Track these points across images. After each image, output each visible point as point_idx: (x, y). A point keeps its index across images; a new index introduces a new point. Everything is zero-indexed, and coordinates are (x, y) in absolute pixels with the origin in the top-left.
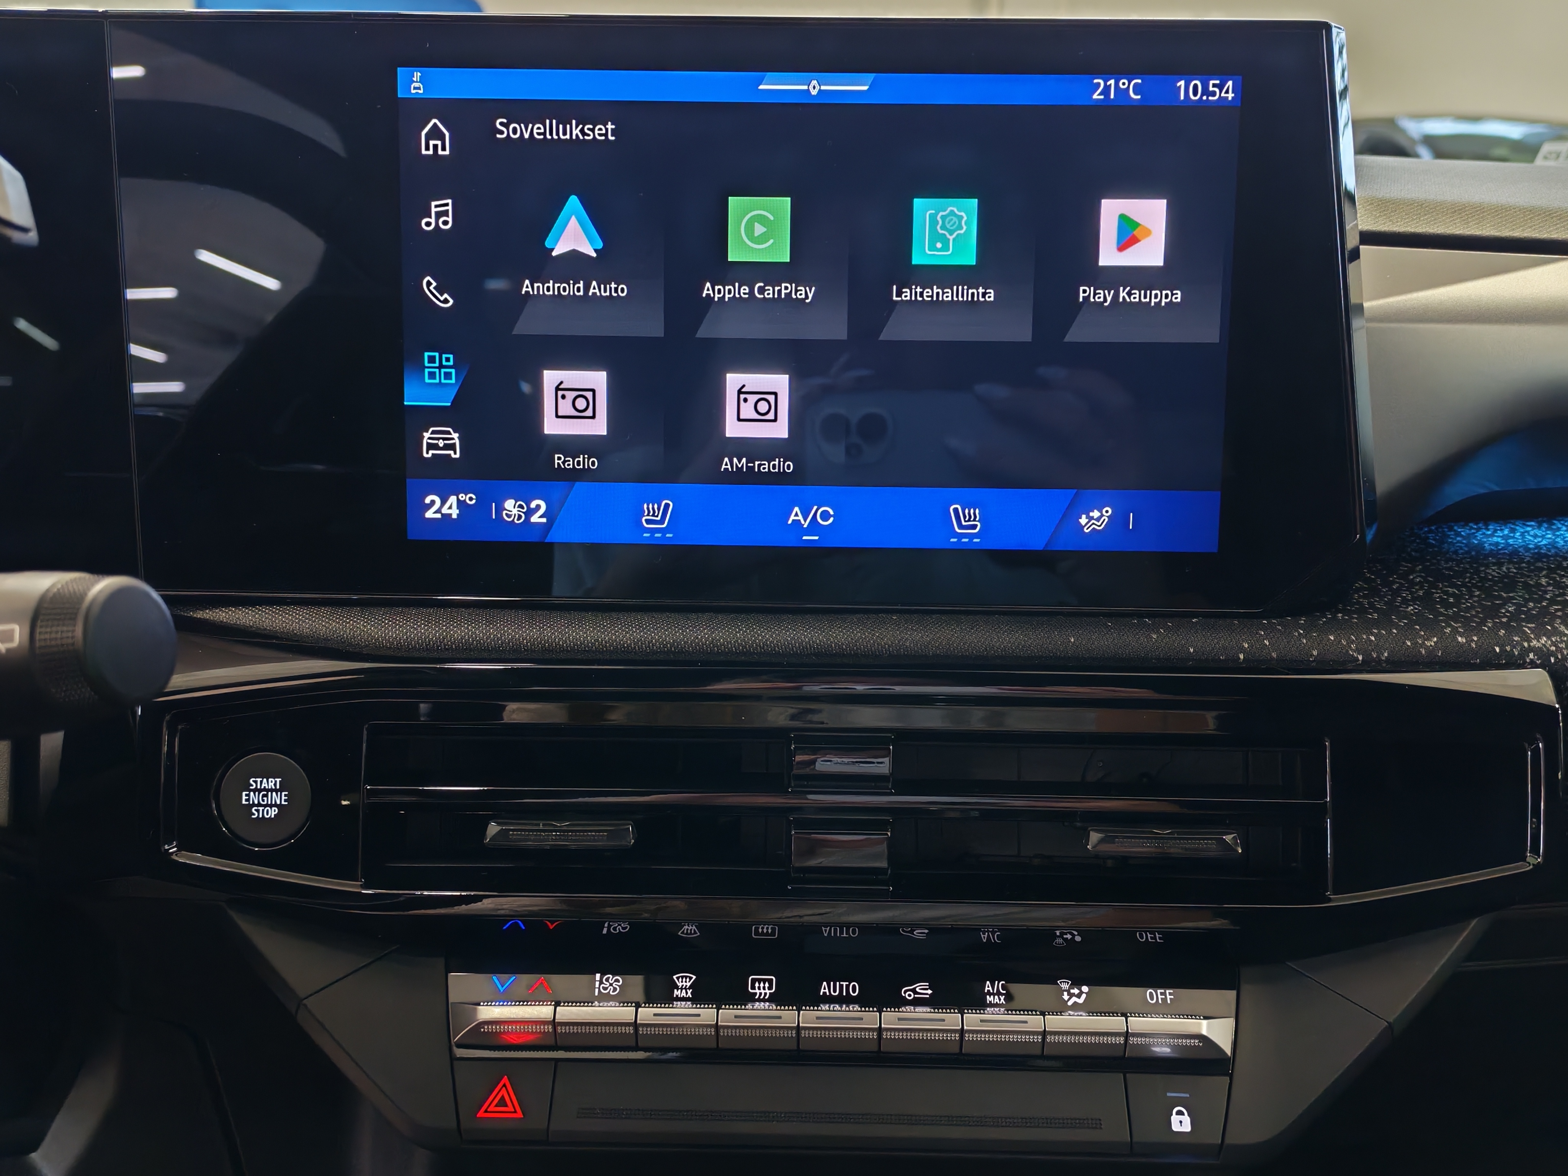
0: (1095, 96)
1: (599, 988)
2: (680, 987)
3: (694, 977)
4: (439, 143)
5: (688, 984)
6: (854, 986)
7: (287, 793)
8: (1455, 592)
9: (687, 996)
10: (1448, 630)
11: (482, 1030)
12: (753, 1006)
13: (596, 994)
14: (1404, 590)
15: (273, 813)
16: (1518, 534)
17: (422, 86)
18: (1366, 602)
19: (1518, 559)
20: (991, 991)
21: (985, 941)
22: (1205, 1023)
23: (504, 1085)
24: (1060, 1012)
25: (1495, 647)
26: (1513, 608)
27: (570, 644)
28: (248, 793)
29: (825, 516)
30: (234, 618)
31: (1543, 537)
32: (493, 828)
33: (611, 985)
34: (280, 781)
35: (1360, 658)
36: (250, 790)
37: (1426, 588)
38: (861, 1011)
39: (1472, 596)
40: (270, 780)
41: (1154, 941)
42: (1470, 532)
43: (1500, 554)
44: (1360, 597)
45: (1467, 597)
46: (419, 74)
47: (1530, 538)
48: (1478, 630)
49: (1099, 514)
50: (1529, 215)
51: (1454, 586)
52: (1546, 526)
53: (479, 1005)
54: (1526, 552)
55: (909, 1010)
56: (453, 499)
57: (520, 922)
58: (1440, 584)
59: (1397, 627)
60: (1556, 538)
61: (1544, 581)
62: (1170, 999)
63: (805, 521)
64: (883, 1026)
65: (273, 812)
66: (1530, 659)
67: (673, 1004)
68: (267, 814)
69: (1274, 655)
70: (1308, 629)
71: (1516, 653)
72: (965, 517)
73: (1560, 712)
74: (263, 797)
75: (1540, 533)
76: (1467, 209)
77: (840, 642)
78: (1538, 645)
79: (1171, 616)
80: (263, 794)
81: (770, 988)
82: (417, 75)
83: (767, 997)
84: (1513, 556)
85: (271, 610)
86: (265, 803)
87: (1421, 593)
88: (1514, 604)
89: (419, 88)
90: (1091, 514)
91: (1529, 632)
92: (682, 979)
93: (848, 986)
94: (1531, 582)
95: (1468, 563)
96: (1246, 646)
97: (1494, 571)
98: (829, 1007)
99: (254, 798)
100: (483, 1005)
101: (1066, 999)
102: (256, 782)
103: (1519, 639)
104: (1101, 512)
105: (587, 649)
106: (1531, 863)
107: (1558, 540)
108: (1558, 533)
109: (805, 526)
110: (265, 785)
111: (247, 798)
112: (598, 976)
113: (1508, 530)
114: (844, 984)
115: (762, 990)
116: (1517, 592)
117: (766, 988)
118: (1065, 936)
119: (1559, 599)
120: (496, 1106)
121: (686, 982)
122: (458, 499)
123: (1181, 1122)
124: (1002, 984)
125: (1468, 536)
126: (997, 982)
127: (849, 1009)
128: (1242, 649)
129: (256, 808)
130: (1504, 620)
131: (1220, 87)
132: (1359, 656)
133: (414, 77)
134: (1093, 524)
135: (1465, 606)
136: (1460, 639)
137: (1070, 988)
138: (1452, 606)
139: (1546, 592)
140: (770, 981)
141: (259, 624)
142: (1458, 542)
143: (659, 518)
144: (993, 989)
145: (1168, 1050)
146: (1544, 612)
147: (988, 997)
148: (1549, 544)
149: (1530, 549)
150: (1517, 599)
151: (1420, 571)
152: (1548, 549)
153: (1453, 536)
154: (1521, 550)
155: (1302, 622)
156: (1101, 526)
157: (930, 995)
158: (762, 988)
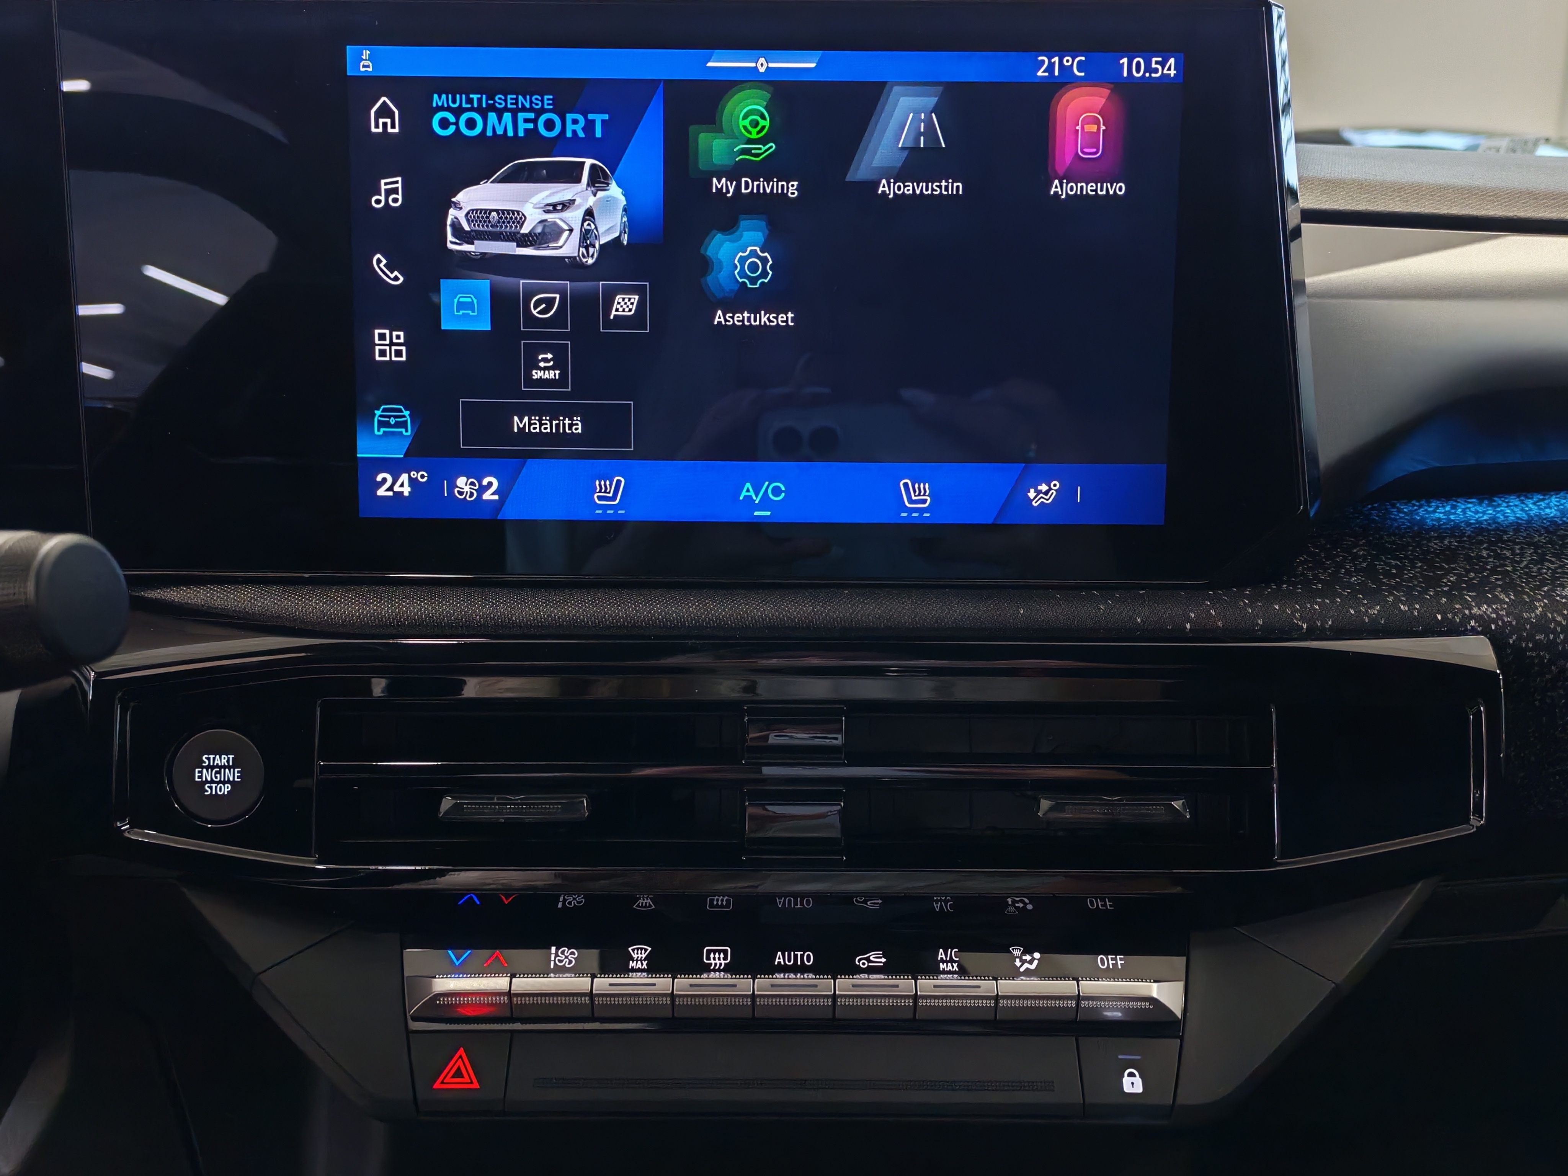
0: (1040, 73)
1: (555, 961)
2: (635, 959)
3: (650, 949)
4: (389, 121)
5: (644, 956)
6: (808, 956)
7: (240, 770)
8: (1398, 564)
9: (643, 968)
10: (1391, 599)
11: (438, 1002)
12: (708, 976)
13: (552, 966)
14: (1347, 563)
16: (1459, 510)
17: (371, 64)
18: (1310, 574)
19: (1460, 534)
20: (944, 959)
21: (938, 910)
22: (1155, 985)
23: (461, 1057)
24: (1011, 978)
25: (1437, 615)
26: (1454, 578)
27: (523, 620)
28: (200, 770)
29: (777, 491)
30: (186, 597)
31: (1484, 513)
32: (447, 803)
33: (567, 957)
34: (233, 758)
35: (1305, 626)
36: (203, 767)
37: (1369, 560)
38: (816, 978)
39: (1414, 567)
40: (223, 756)
41: (1104, 908)
42: (1413, 509)
43: (1443, 529)
44: (1304, 569)
45: (1409, 568)
46: (368, 52)
47: (1471, 514)
48: (1420, 599)
49: (1047, 488)
51: (1397, 558)
52: (1487, 502)
53: (435, 977)
54: (1467, 527)
55: (863, 977)
56: (404, 477)
57: (474, 896)
58: (1383, 557)
59: (1340, 596)
60: (1496, 514)
61: (1484, 553)
62: (1121, 964)
63: (757, 497)
64: (837, 992)
65: (226, 789)
66: (1471, 626)
67: (629, 975)
68: (220, 791)
69: (1220, 624)
70: (1253, 599)
71: (1458, 620)
72: (915, 491)
73: (1501, 677)
74: (215, 774)
75: (1481, 509)
76: (1407, 188)
77: (792, 616)
78: (1479, 612)
79: (1117, 588)
80: (216, 771)
81: (725, 958)
82: (366, 54)
83: (722, 968)
84: (1455, 530)
85: (222, 589)
86: (218, 780)
87: (1364, 565)
88: (1455, 574)
89: (368, 66)
90: (1040, 488)
91: (1470, 600)
92: (638, 951)
93: (802, 956)
94: (1472, 555)
95: (1411, 537)
96: (1193, 616)
97: (1436, 544)
98: (784, 975)
99: (207, 775)
100: (439, 978)
101: (1018, 966)
102: (208, 759)
103: (1461, 607)
104: (1049, 486)
105: (540, 624)
106: (1475, 826)
107: (1498, 515)
108: (1499, 509)
109: (757, 502)
110: (217, 761)
111: (200, 774)
112: (553, 949)
113: (1449, 506)
114: (799, 953)
115: (717, 960)
116: (1458, 564)
117: (722, 959)
118: (1017, 905)
119: (1499, 569)
120: (453, 1077)
121: (641, 953)
122: (410, 477)
123: (1133, 1083)
124: (955, 952)
125: (1411, 513)
126: (950, 950)
127: (804, 977)
128: (1189, 620)
129: (209, 785)
130: (1446, 589)
131: (1163, 64)
132: (1303, 625)
133: (363, 55)
134: (1042, 497)
135: (1407, 576)
136: (1402, 607)
137: (1022, 955)
138: (1394, 576)
139: (1487, 563)
140: (725, 952)
142: (1401, 518)
143: (611, 495)
144: (946, 957)
145: (1120, 1014)
146: (1484, 581)
147: (941, 964)
148: (1490, 519)
149: (1472, 524)
150: (1458, 570)
151: (1363, 545)
152: (1489, 524)
153: (1395, 513)
154: (1463, 525)
155: (1248, 592)
156: (1049, 499)
157: (884, 963)
158: (717, 959)
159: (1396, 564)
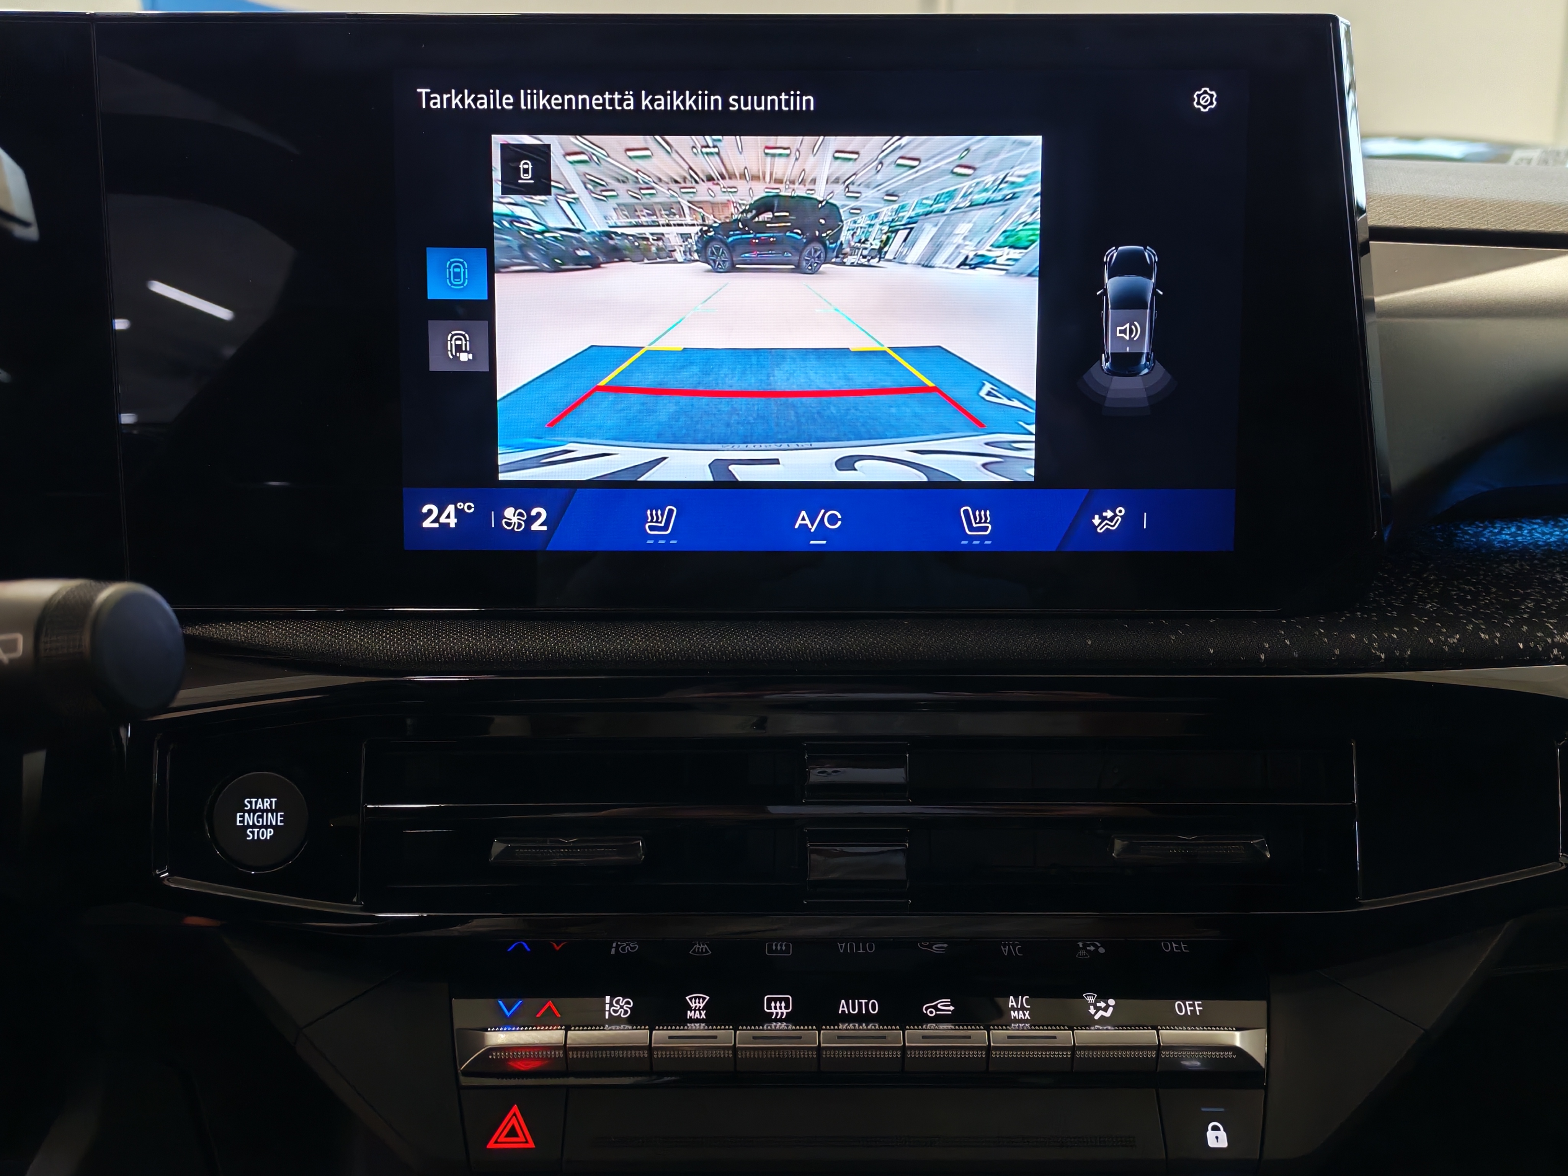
1: (609, 1011)
2: (693, 1009)
3: (708, 998)
5: (702, 1005)
6: (873, 1004)
7: (283, 813)
9: (701, 1018)
10: (1470, 627)
11: (490, 1057)
12: (770, 1027)
13: (607, 1017)
14: (1420, 589)
15: (269, 835)
16: (1526, 531)
18: (1383, 601)
19: (1530, 556)
20: (1015, 1006)
21: (1006, 954)
22: (1238, 1034)
23: (515, 1115)
24: (1087, 1026)
25: (1519, 643)
26: (1532, 604)
27: (574, 655)
28: (242, 814)
29: (833, 520)
31: (1551, 534)
32: (497, 847)
33: (622, 1007)
34: (275, 801)
35: (1383, 656)
36: (245, 811)
37: (1441, 586)
38: (883, 1030)
39: (1489, 593)
40: (265, 800)
41: (1179, 951)
42: (1478, 530)
43: (1511, 551)
44: (1376, 595)
45: (1484, 594)
47: (1538, 535)
48: (1500, 627)
49: (1112, 514)
50: (1532, 209)
51: (1469, 583)
52: (1553, 523)
53: (487, 1031)
54: (1537, 549)
55: (931, 1027)
56: (451, 509)
57: (524, 944)
58: (1455, 582)
59: (1417, 624)
60: (1564, 535)
61: (1559, 577)
62: (1199, 1010)
63: (812, 525)
64: (906, 1044)
65: (269, 833)
66: (1554, 655)
68: (263, 836)
69: (1296, 655)
70: (1328, 628)
71: (1540, 649)
72: (975, 519)
74: (257, 818)
75: (1548, 530)
77: (851, 648)
78: (1562, 640)
79: (1189, 616)
80: (258, 815)
81: (787, 1007)
83: (783, 1017)
84: (1524, 553)
85: (263, 625)
86: (261, 824)
87: (1437, 590)
88: (1532, 600)
90: (1104, 514)
91: (1552, 627)
92: (695, 1000)
93: (867, 1004)
94: (1546, 579)
95: (1480, 560)
96: (1267, 646)
97: (1507, 567)
98: (849, 1026)
99: (249, 819)
100: (491, 1031)
101: (1093, 1014)
102: (250, 803)
103: (1542, 635)
104: (1114, 512)
105: (591, 659)
106: (1563, 863)
108: (1566, 530)
110: (260, 805)
111: (242, 819)
112: (608, 998)
113: (1515, 527)
114: (863, 1001)
115: (779, 1010)
116: (1534, 588)
117: (783, 1008)
118: (1088, 948)
120: (507, 1136)
121: (699, 1003)
122: (456, 508)
123: (1217, 1138)
124: (1026, 999)
125: (1476, 535)
126: (1020, 997)
127: (869, 1027)
128: (1263, 650)
129: (251, 830)
130: (1525, 616)
132: (1381, 654)
134: (1107, 524)
135: (1483, 603)
136: (1483, 635)
137: (1096, 1002)
138: (1470, 603)
139: (1562, 588)
140: (786, 1001)
141: (251, 639)
142: (1467, 540)
143: (662, 525)
144: (1017, 1004)
145: (1199, 1064)
146: (1563, 608)
147: (1012, 1012)
148: (1559, 540)
149: (1541, 546)
150: (1535, 596)
151: (1433, 569)
152: (1558, 546)
153: (1461, 535)
154: (1531, 547)
155: (1322, 621)
156: (1115, 526)
157: (952, 1011)
158: (778, 1008)
159: (1470, 589)
